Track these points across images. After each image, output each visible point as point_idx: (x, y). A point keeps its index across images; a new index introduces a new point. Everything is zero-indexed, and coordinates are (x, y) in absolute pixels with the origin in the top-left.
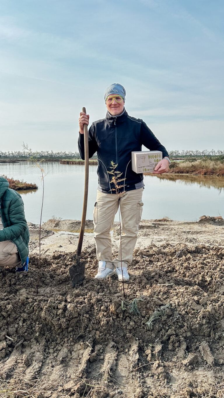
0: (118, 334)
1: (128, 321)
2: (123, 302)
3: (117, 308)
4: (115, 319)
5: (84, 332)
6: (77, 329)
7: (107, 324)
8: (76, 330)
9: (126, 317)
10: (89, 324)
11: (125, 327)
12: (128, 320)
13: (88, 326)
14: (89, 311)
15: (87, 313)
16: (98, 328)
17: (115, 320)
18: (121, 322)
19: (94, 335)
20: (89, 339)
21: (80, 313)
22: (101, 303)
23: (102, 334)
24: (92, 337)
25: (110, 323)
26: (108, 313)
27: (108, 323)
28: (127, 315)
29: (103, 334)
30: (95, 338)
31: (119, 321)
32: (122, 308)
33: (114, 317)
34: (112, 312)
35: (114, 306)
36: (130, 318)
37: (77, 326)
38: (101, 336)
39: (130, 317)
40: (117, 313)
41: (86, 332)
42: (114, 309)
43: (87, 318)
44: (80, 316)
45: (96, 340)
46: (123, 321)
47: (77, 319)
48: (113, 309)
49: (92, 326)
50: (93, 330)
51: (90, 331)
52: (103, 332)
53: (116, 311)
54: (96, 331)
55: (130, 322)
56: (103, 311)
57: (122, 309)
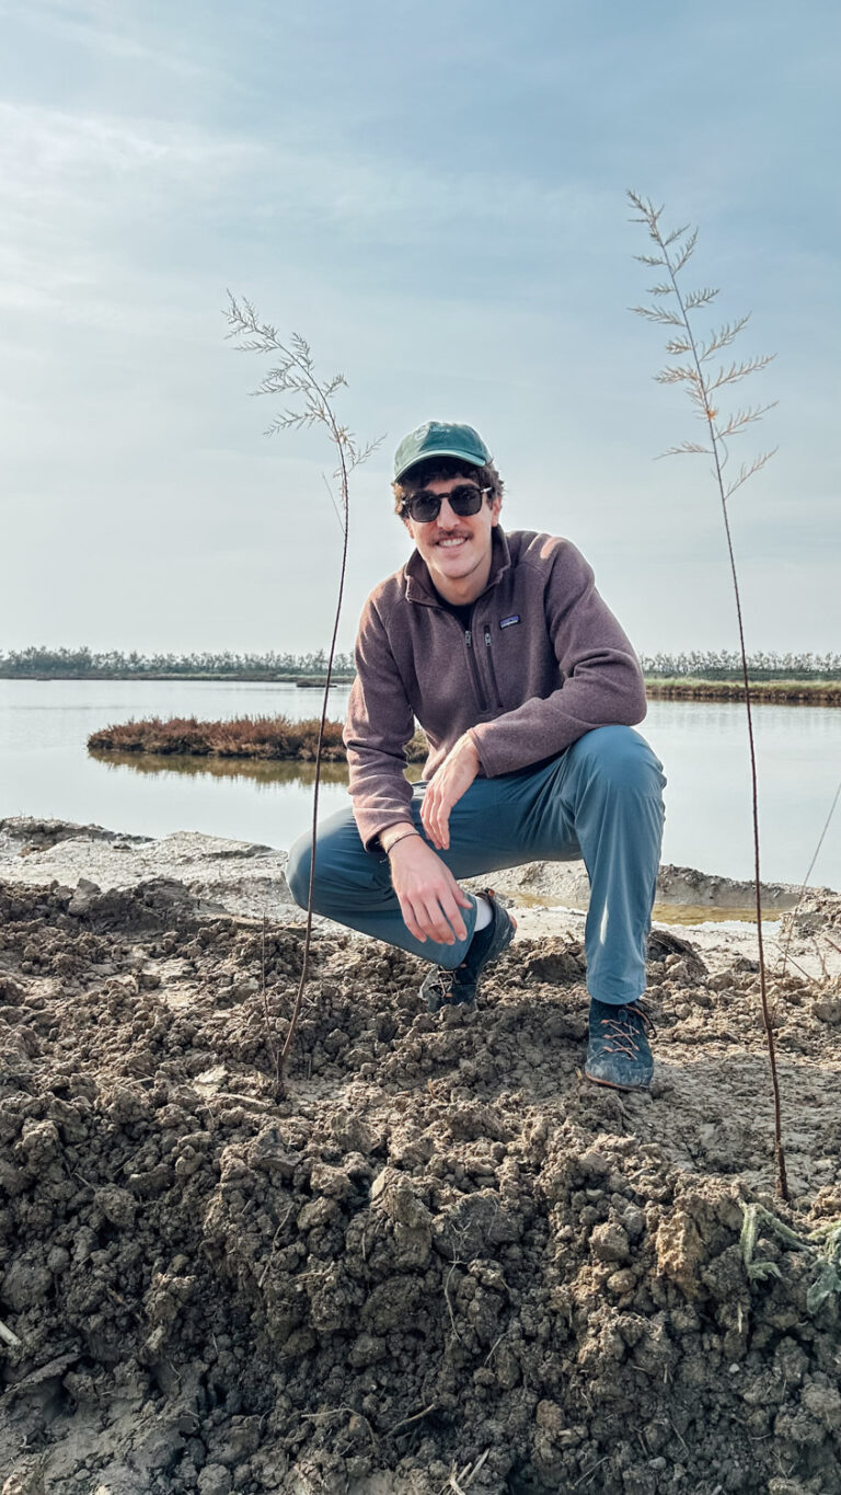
0: (701, 1458)
1: (788, 1373)
2: (753, 1213)
3: (712, 1253)
4: (689, 1332)
5: (456, 1391)
6: (414, 1357)
7: (623, 1363)
8: (405, 1360)
9: (779, 1335)
10: (495, 1334)
11: (758, 1417)
12: (790, 1364)
13: (486, 1348)
14: (509, 1244)
15: (496, 1251)
16: (555, 1379)
17: (685, 1341)
18: (734, 1368)
19: (524, 1431)
20: (484, 1447)
21: (444, 1243)
22: (599, 1198)
23: (581, 1431)
24: (507, 1438)
25: (646, 1362)
26: (640, 1279)
27: (629, 1353)
28: (783, 1320)
29: (590, 1437)
30: (522, 1450)
31: (716, 1360)
32: (747, 1258)
33: (685, 1321)
34: (665, 1277)
35: (681, 1234)
36: (809, 1349)
37: (419, 1334)
38: (568, 1447)
39: (811, 1343)
40: (705, 1287)
41: (467, 1393)
42: (681, 1257)
43: (487, 1288)
44: (440, 1265)
45: (529, 1469)
46: (753, 1359)
47: (421, 1283)
48: (675, 1257)
49: (510, 1349)
50: (519, 1384)
51: (494, 1393)
52: (590, 1420)
53: (699, 1277)
54: (541, 1398)
55: (801, 1385)
56: (607, 1256)
57: (743, 1270)
